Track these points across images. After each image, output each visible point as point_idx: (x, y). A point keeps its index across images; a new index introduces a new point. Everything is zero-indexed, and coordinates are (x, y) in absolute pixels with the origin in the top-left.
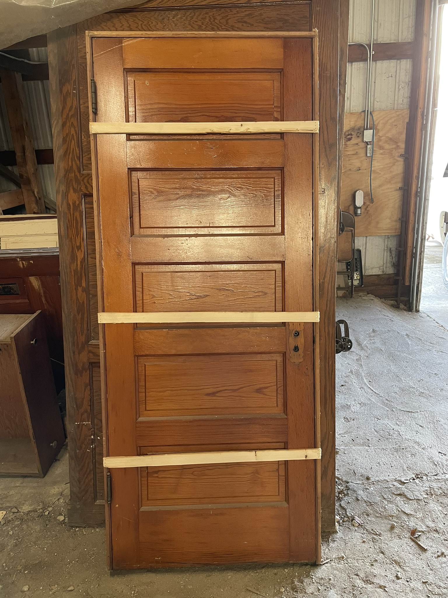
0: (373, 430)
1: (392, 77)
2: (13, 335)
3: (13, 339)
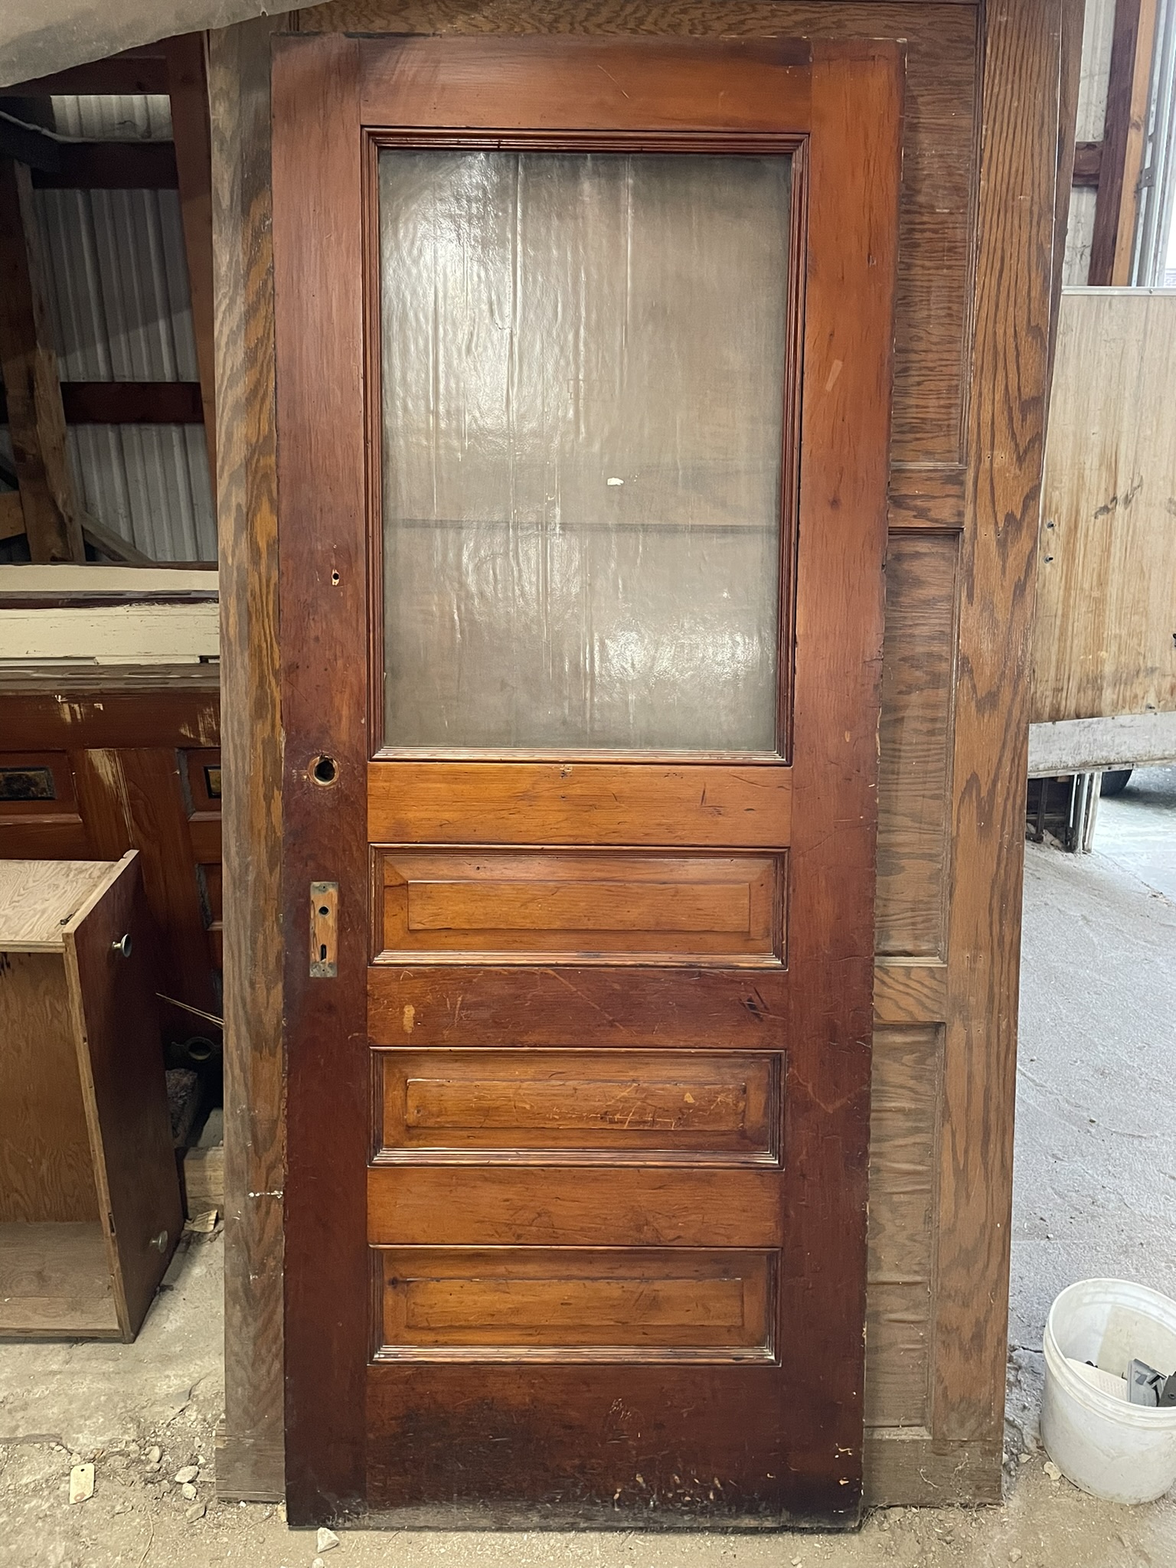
2: (71, 927)
3: (72, 941)
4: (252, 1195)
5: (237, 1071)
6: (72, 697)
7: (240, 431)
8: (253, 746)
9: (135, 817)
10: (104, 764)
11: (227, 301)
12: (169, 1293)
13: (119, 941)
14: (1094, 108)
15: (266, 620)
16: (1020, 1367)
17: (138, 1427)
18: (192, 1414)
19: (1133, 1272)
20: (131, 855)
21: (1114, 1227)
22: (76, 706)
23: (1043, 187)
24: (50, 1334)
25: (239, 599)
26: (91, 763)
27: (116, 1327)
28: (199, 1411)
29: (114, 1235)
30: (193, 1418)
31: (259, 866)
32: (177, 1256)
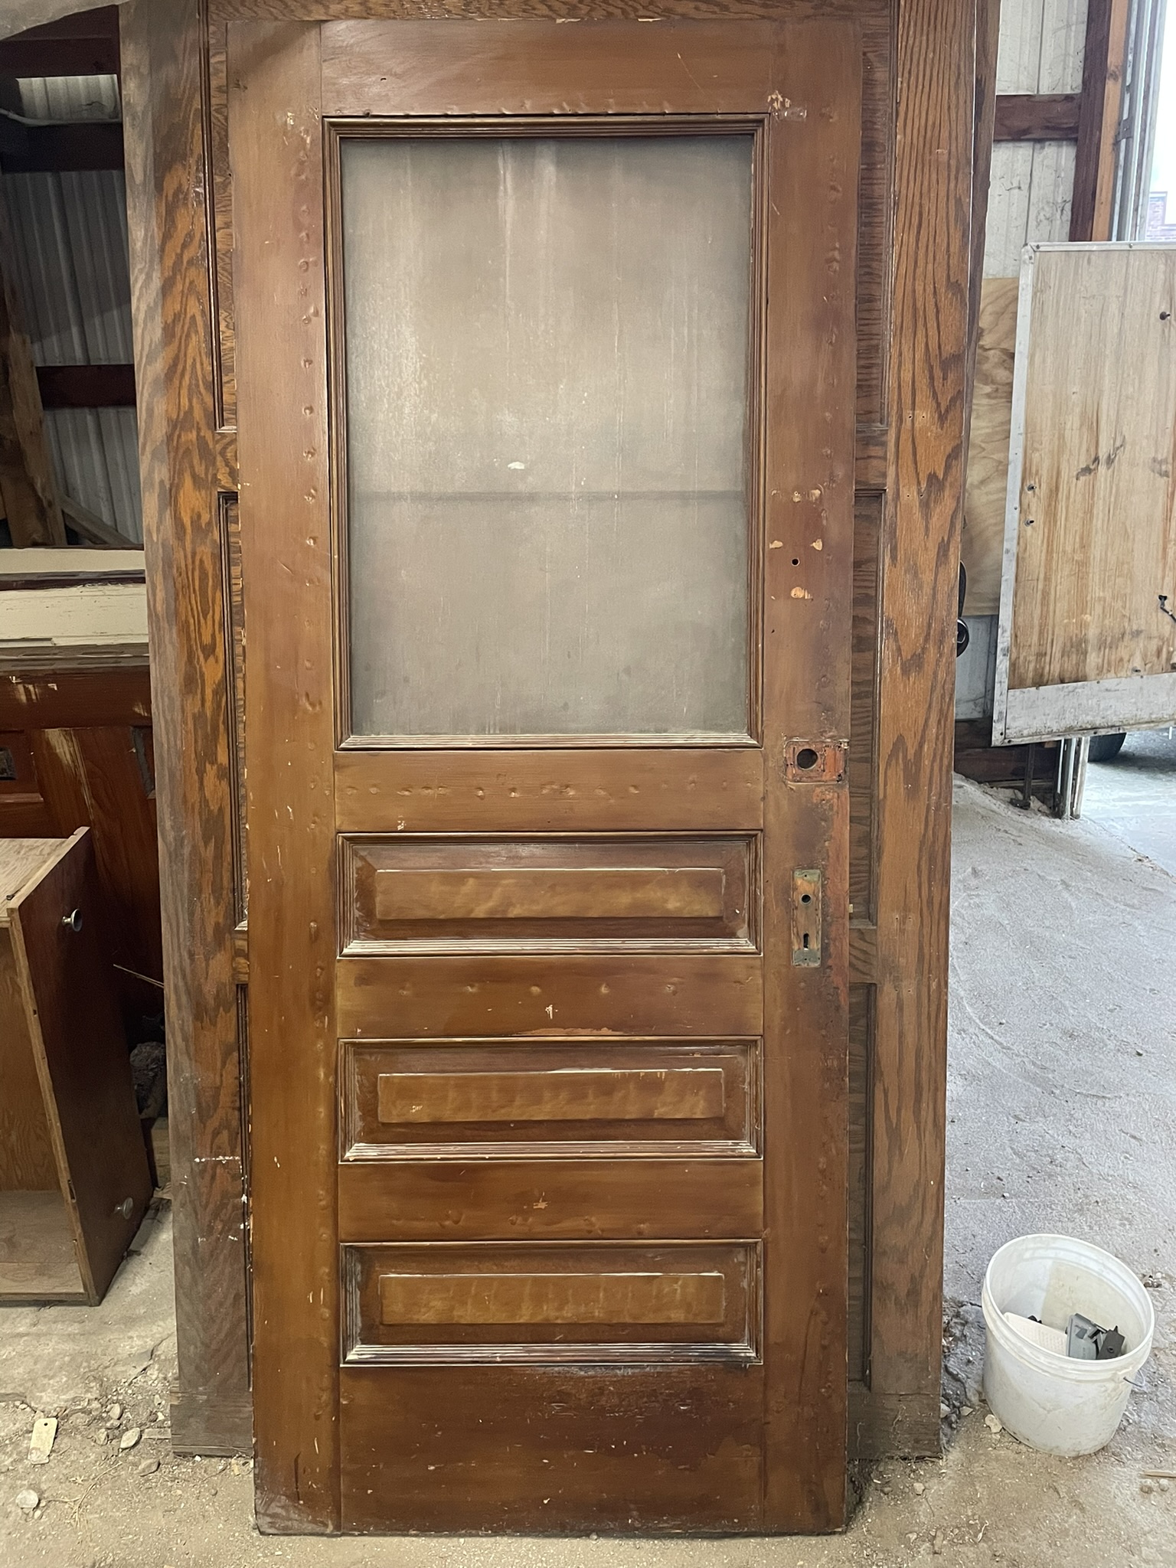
0: (1009, 1150)
1: (1019, 188)
2: (15, 903)
3: (16, 915)
4: (197, 1160)
5: (179, 1040)
6: (26, 678)
7: (161, 407)
8: (185, 722)
9: (94, 796)
10: (61, 743)
11: (143, 277)
12: (136, 1260)
13: (70, 917)
14: (1071, 59)
15: (193, 596)
16: (967, 1322)
17: (101, 1385)
18: (153, 1373)
19: (1087, 1229)
20: (82, 831)
21: (1071, 1185)
22: (31, 687)
23: (960, 140)
24: (18, 1298)
25: (165, 578)
26: (48, 743)
27: (82, 1290)
28: (160, 1370)
29: (74, 1201)
30: (154, 1377)
31: (194, 839)
32: (145, 1222)
